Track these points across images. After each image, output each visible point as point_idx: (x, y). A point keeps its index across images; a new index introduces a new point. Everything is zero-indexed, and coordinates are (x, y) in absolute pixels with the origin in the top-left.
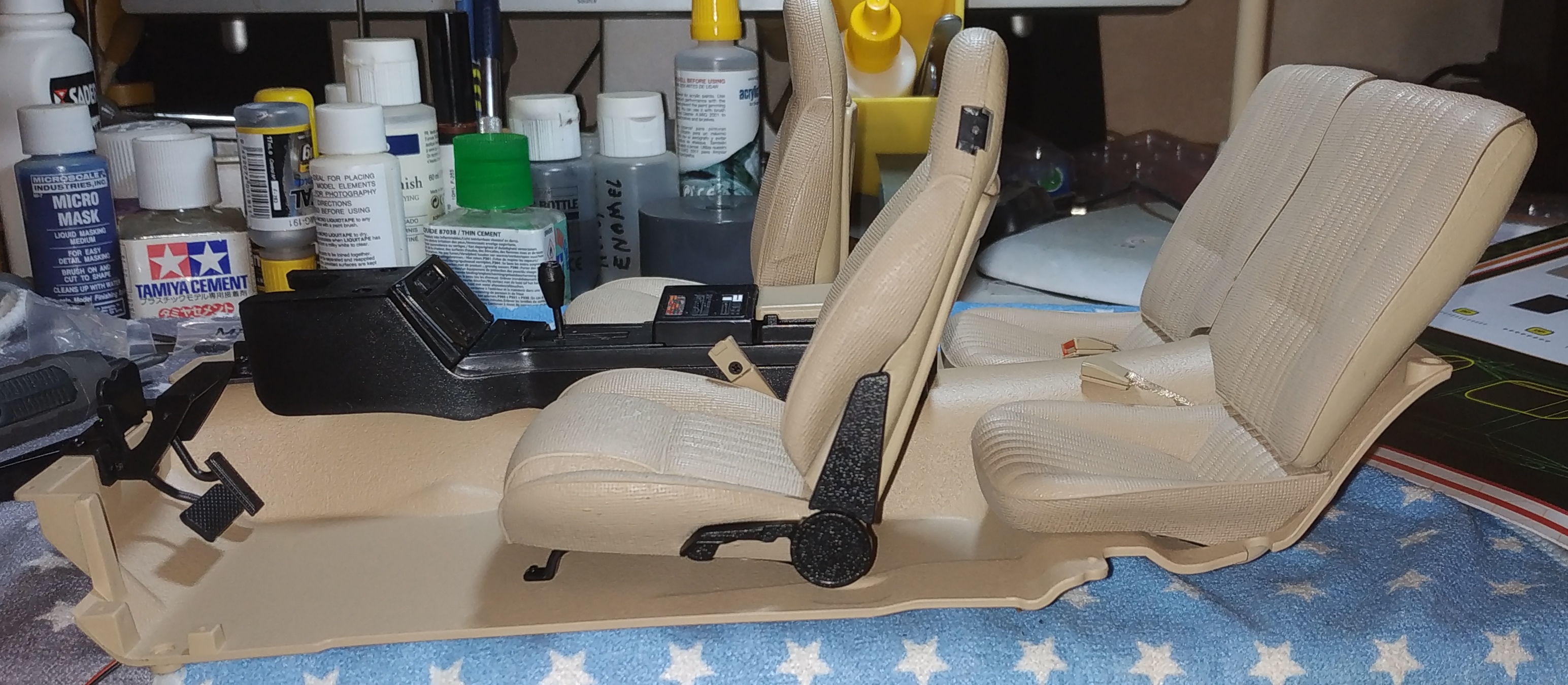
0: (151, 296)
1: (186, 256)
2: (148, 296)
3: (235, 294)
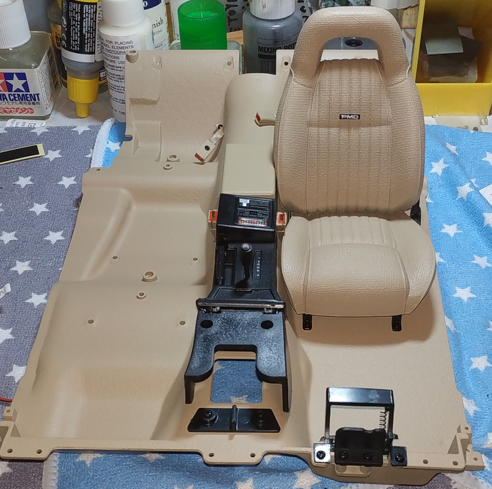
1: (4, 80)
3: (34, 104)
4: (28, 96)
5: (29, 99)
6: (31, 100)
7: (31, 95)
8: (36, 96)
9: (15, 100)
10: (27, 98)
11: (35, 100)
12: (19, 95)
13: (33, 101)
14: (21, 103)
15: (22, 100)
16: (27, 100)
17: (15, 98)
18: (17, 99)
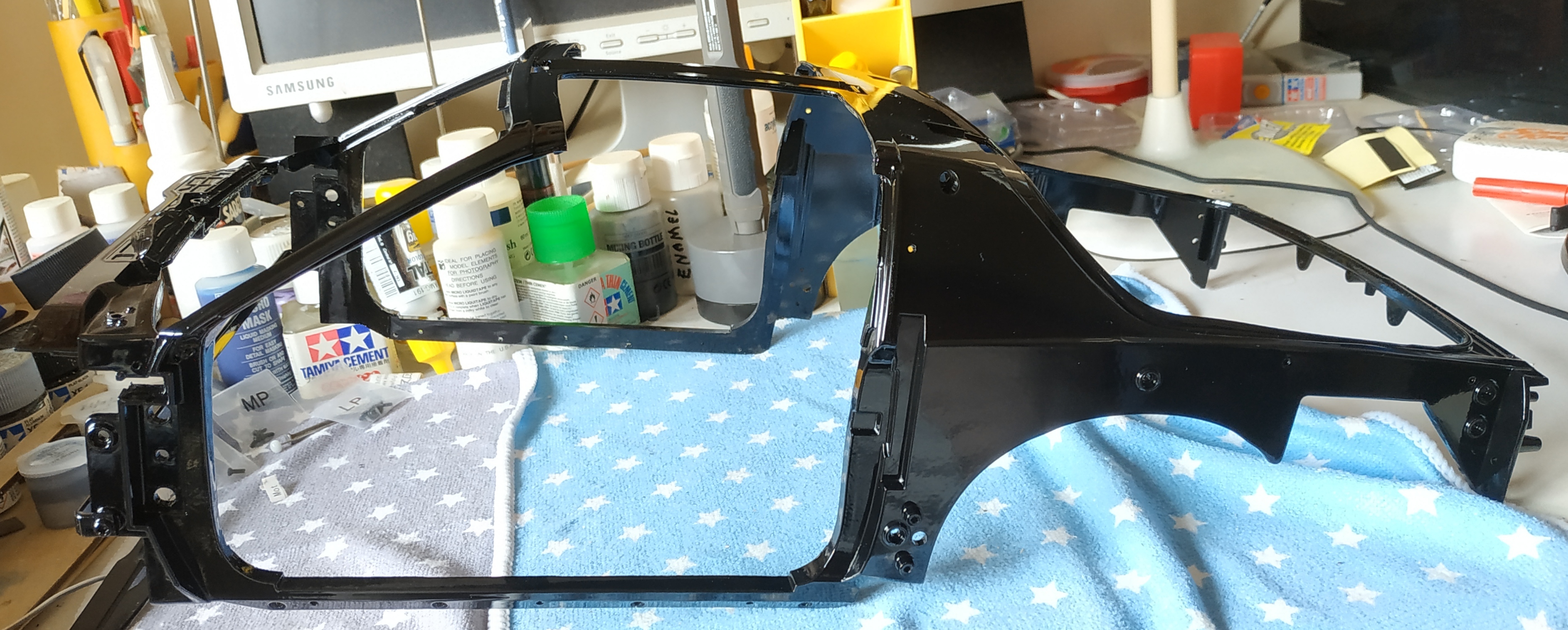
0: (313, 375)
1: (336, 341)
2: (311, 376)
3: (380, 363)
4: (373, 354)
5: (373, 358)
6: (377, 359)
7: (376, 352)
8: (384, 351)
9: (354, 365)
10: (371, 356)
11: (381, 357)
12: (358, 356)
13: (379, 359)
14: (362, 367)
15: (363, 362)
16: (371, 360)
17: (353, 361)
18: (356, 362)
